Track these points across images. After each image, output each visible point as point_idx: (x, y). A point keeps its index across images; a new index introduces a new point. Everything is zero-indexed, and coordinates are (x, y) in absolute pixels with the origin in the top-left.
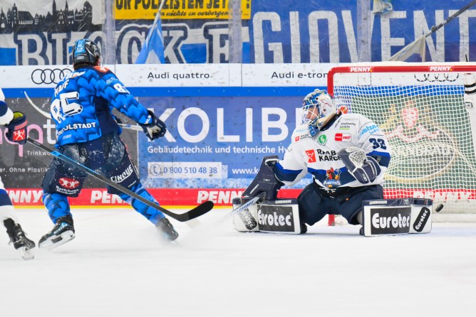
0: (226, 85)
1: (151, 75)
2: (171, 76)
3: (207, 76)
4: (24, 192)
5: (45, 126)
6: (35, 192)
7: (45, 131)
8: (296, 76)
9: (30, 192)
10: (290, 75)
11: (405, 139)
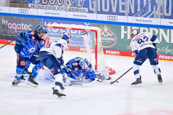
2: (50, 13)
3: (59, 14)
5: (21, 25)
7: (21, 26)
8: (79, 16)
11: (105, 36)
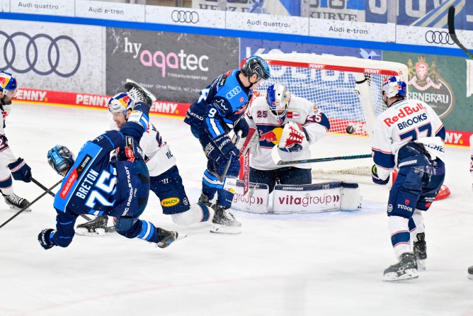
0: (298, 33)
1: (249, 22)
2: (262, 23)
3: (286, 25)
4: (165, 104)
5: (179, 55)
6: (172, 105)
7: (179, 58)
8: (345, 31)
9: (168, 104)
10: (341, 30)
11: (418, 87)
